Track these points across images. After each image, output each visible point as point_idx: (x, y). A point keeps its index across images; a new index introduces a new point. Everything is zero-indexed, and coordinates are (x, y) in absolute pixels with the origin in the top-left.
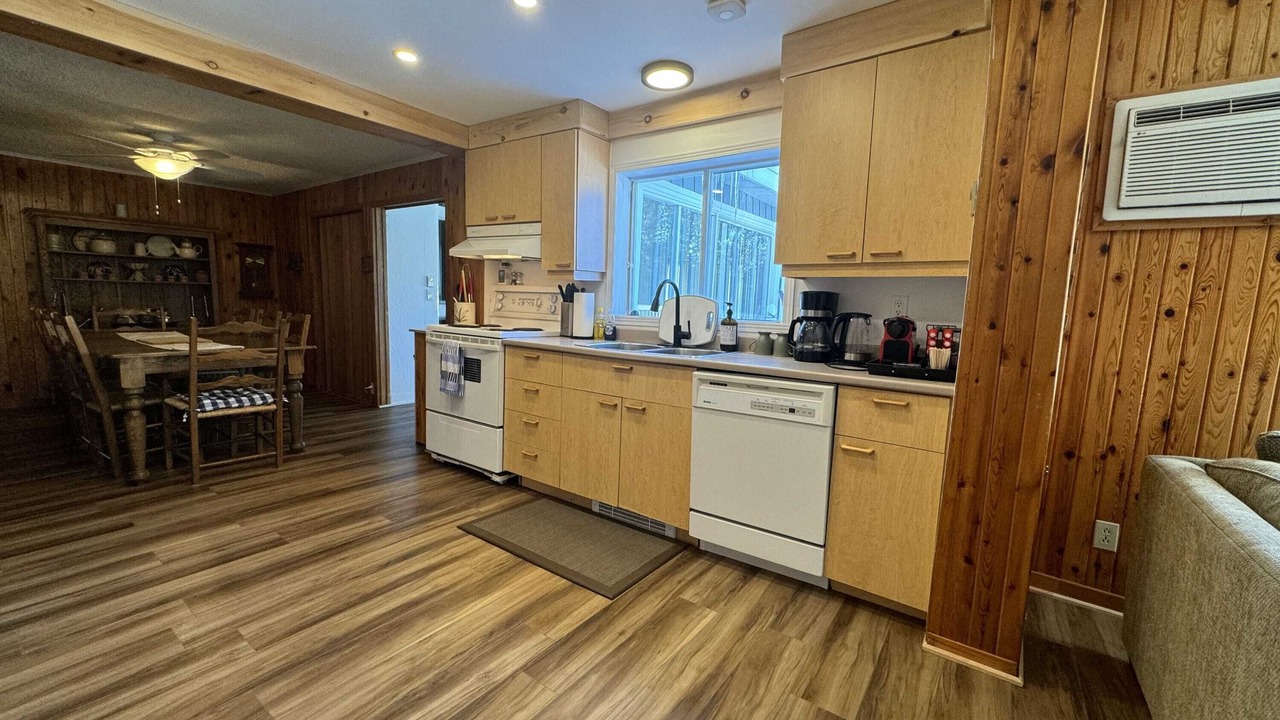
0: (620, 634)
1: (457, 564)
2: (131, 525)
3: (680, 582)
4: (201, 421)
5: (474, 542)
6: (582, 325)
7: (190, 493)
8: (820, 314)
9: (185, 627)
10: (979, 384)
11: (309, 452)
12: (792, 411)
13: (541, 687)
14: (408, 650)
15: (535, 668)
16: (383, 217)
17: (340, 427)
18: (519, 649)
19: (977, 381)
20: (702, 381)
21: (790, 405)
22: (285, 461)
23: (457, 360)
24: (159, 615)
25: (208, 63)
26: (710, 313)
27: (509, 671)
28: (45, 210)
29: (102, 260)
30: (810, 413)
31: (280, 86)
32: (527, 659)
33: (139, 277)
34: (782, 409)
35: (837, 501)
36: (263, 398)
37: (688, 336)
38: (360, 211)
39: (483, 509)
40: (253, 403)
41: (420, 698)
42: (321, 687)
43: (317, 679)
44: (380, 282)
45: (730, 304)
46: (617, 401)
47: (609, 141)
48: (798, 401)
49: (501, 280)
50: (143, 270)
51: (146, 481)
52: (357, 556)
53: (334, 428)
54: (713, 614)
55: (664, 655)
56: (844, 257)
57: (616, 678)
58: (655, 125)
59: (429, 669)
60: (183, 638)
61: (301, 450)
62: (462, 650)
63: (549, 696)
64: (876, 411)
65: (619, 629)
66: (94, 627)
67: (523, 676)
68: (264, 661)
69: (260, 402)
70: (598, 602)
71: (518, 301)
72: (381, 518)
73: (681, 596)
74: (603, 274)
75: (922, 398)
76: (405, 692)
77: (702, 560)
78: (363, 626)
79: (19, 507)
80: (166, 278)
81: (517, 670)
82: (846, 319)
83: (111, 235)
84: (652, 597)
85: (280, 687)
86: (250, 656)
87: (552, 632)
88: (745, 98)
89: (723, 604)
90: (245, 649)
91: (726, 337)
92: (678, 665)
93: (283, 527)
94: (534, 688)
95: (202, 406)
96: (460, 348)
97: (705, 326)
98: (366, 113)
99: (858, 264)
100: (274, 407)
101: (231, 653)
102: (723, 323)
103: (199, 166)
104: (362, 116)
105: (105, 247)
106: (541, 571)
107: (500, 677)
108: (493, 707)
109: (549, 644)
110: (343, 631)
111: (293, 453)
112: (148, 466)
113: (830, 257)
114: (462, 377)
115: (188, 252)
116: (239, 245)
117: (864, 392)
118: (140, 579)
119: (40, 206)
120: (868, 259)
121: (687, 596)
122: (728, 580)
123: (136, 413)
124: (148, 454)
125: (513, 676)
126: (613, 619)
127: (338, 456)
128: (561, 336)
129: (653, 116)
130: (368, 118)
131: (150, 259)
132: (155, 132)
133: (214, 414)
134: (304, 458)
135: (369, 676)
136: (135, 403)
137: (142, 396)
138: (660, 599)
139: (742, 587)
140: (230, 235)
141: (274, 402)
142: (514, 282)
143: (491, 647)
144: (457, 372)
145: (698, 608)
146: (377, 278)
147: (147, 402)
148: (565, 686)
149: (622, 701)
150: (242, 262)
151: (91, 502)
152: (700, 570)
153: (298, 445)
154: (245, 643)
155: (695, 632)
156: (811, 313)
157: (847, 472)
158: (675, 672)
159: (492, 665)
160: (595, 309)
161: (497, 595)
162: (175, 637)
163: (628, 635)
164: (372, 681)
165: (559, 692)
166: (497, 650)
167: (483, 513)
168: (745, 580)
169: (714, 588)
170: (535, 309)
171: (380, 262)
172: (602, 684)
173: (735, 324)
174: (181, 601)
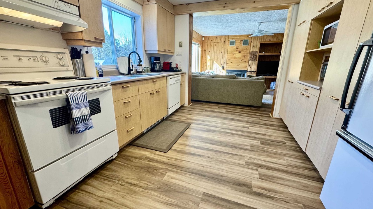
12: (178, 80)
60: (257, 173)
68: (245, 153)
78: (224, 146)
85: (245, 147)
86: (246, 156)
101: (250, 160)
110: (227, 148)
154: (245, 159)
162: (259, 174)
170: (42, 64)
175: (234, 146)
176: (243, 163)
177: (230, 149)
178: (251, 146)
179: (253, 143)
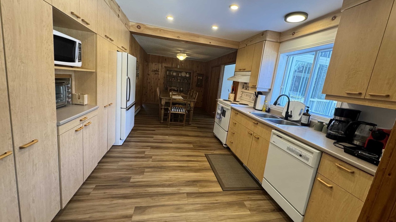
0: (216, 200)
1: (197, 162)
2: (155, 131)
3: (249, 198)
4: (171, 113)
5: (205, 159)
6: (259, 106)
7: (167, 127)
8: (343, 119)
9: (147, 152)
10: (390, 177)
11: (192, 125)
12: (301, 156)
13: (186, 199)
14: (171, 175)
15: (189, 195)
16: (224, 67)
17: (202, 121)
18: (191, 188)
19: (389, 175)
20: (274, 134)
21: (300, 152)
22: (185, 126)
23: (220, 110)
24: (146, 148)
25: (178, 37)
26: (302, 109)
27: (183, 192)
28: (168, 67)
29: (174, 77)
30: (307, 159)
31: (191, 40)
32: (190, 191)
33: (179, 80)
34: (297, 153)
35: (312, 200)
36: (183, 111)
37: (291, 116)
38: (220, 66)
39: (214, 152)
40: (181, 112)
41: (165, 186)
42: (154, 174)
43: (155, 172)
44: (220, 85)
45: (308, 107)
46: (252, 133)
47: (280, 43)
48: (304, 153)
49: (243, 88)
50: (180, 79)
51: (163, 123)
52: (181, 151)
53: (200, 121)
54: (249, 213)
55: (222, 213)
56: (355, 94)
57: (203, 209)
58: (295, 36)
59: (172, 181)
60: (145, 154)
61: (190, 124)
62: (180, 181)
63: (186, 202)
64: (338, 170)
65: (217, 199)
66: (138, 146)
67: (185, 195)
68: (151, 164)
69: (182, 111)
70: (219, 189)
71: (245, 95)
72: (192, 145)
73: (244, 202)
74: (270, 90)
75: (362, 172)
76: (163, 183)
77: (264, 196)
79: (143, 122)
80: (183, 81)
81: (185, 193)
82: (359, 123)
83: (176, 71)
84: (235, 197)
86: (150, 162)
87: (201, 189)
88: (333, 20)
89: (256, 212)
90: (151, 160)
91: (304, 120)
92: (222, 218)
93: (174, 140)
94: (186, 198)
95: (172, 110)
96: (222, 107)
97: (299, 113)
98: (210, 43)
99: (363, 99)
100: (184, 113)
101: (148, 160)
102: (304, 114)
103: (187, 57)
104: (209, 44)
105: (175, 74)
106: (213, 174)
107: (181, 192)
108: (174, 196)
109: (197, 191)
111: (188, 124)
112: (163, 120)
113: (348, 94)
114: (222, 115)
115: (188, 75)
116: (198, 74)
117: (333, 159)
118: (149, 141)
119: (167, 66)
120: (368, 97)
121: (246, 203)
122: (266, 207)
123: (163, 109)
124: (164, 118)
125: (183, 193)
126: (218, 196)
127: (197, 128)
128: (253, 108)
129: (295, 32)
130: (211, 44)
131: (181, 77)
132: (181, 50)
133: (174, 112)
134: (190, 126)
135: (162, 176)
136: (163, 107)
137: (164, 106)
138: (237, 199)
139: (269, 212)
140: (196, 72)
141: (185, 112)
142: (246, 89)
143: (186, 184)
144: (220, 113)
145: (246, 208)
146: (220, 84)
147: (165, 107)
148: (191, 203)
149: (200, 215)
150: (198, 77)
151: (152, 124)
152: (260, 199)
153: (190, 123)
155: (237, 214)
156: (338, 118)
157: (318, 190)
158: (220, 219)
159: (182, 188)
160: (265, 101)
161: (198, 174)
163: (217, 202)
164: (161, 177)
165: (189, 203)
166: (186, 186)
167: (214, 153)
168: (273, 211)
169: (258, 206)
170: (249, 98)
171: (221, 80)
172: (199, 208)
173: (309, 116)
174: (150, 147)
175: (160, 168)
176: (153, 157)
177: (164, 165)
178: (142, 173)
179: (140, 177)
